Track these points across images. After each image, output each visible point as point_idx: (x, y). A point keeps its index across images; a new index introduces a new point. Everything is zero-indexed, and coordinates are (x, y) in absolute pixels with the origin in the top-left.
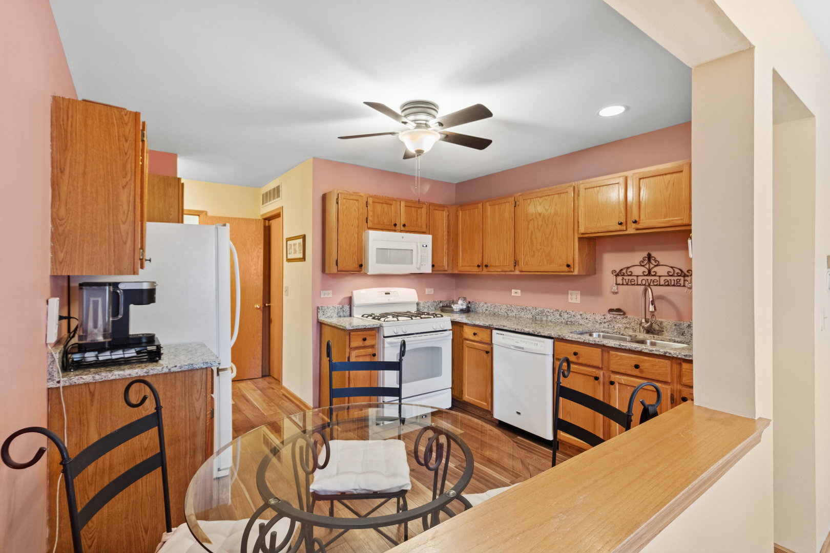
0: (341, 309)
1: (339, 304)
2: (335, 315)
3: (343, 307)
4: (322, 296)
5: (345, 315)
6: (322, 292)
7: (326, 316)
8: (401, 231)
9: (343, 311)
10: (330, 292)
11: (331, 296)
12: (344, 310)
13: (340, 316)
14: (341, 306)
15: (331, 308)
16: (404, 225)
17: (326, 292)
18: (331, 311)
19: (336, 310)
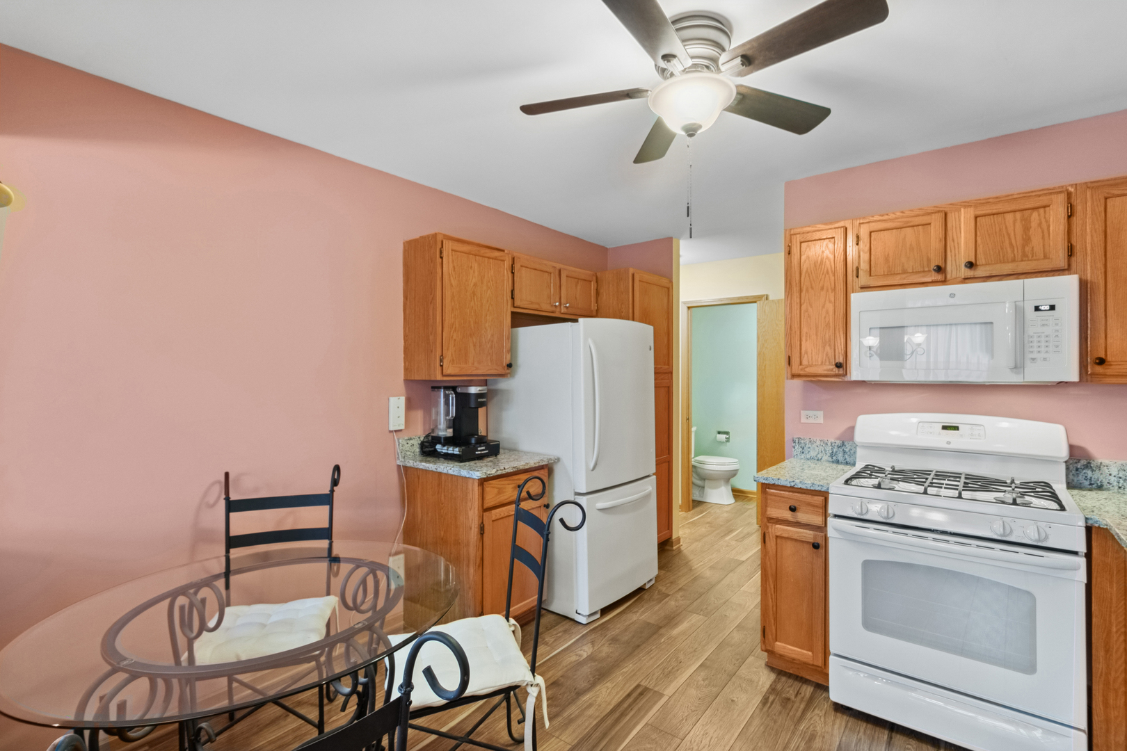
0: (839, 447)
1: (838, 438)
2: (826, 457)
3: (843, 444)
4: (803, 420)
5: (848, 460)
6: (802, 411)
7: (808, 456)
8: (966, 280)
9: (844, 452)
10: (820, 414)
11: (821, 420)
12: (847, 450)
13: (838, 462)
14: (839, 442)
15: (818, 443)
16: (971, 265)
17: (810, 413)
18: (817, 449)
19: (829, 448)
